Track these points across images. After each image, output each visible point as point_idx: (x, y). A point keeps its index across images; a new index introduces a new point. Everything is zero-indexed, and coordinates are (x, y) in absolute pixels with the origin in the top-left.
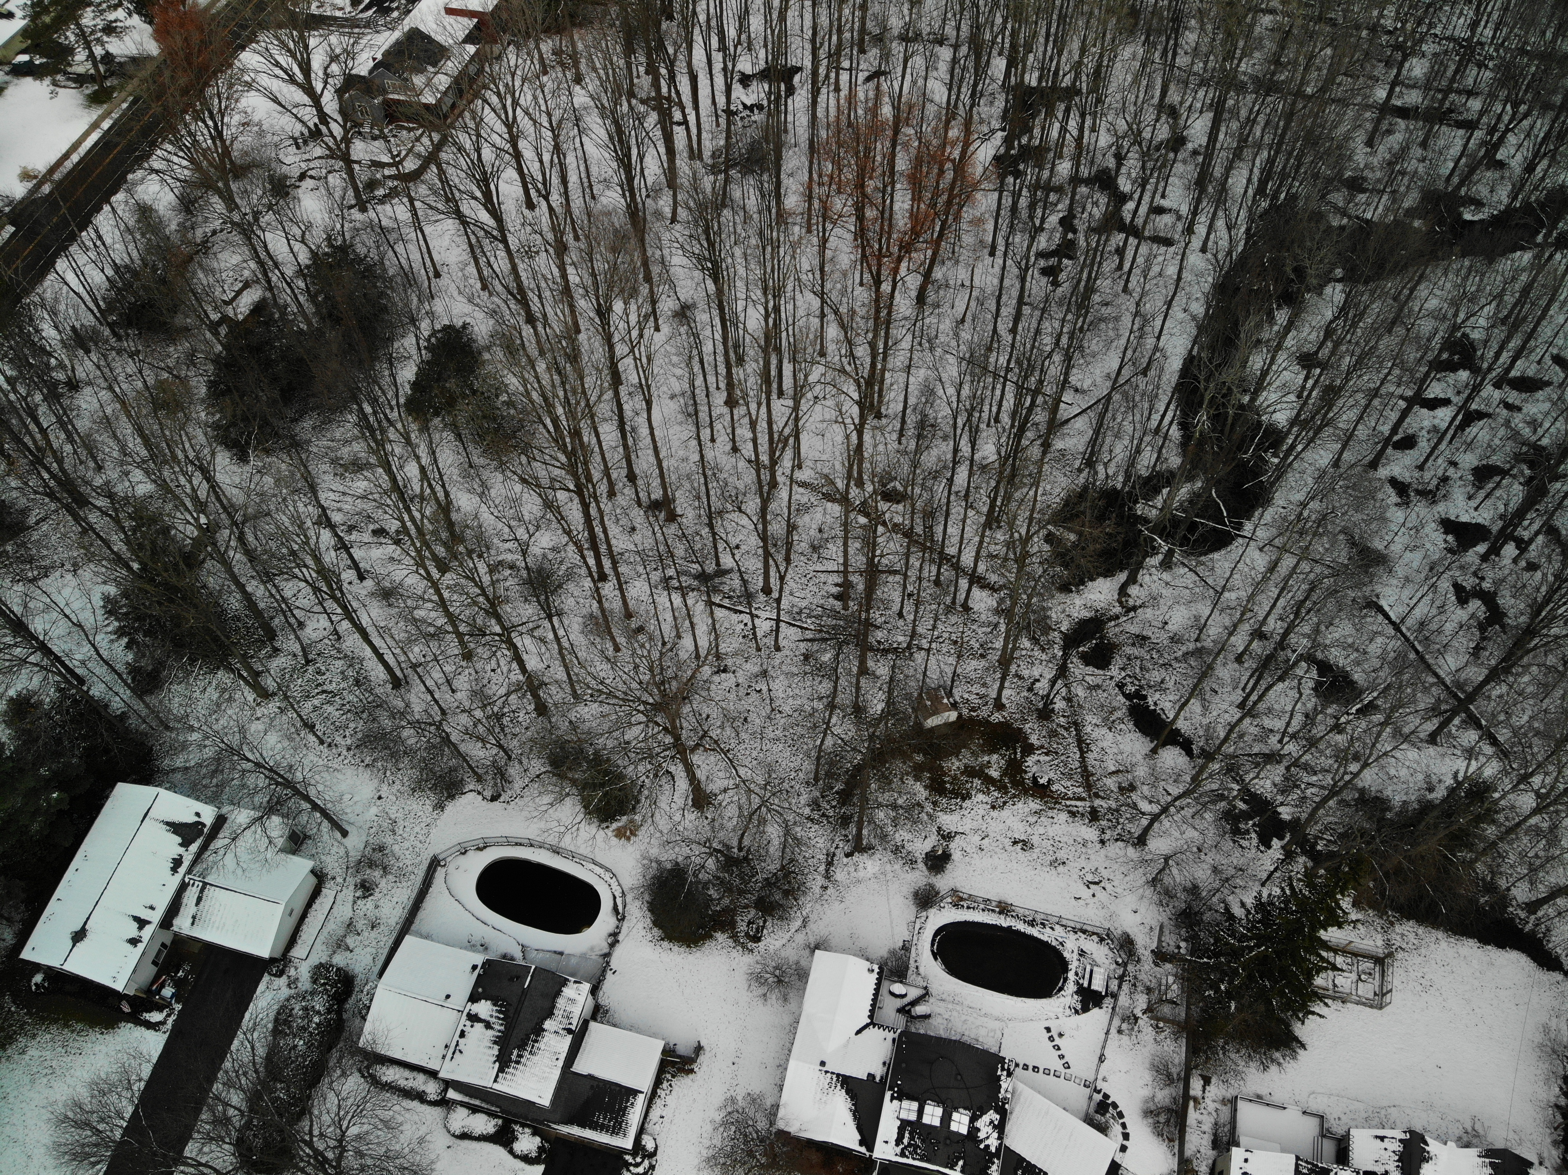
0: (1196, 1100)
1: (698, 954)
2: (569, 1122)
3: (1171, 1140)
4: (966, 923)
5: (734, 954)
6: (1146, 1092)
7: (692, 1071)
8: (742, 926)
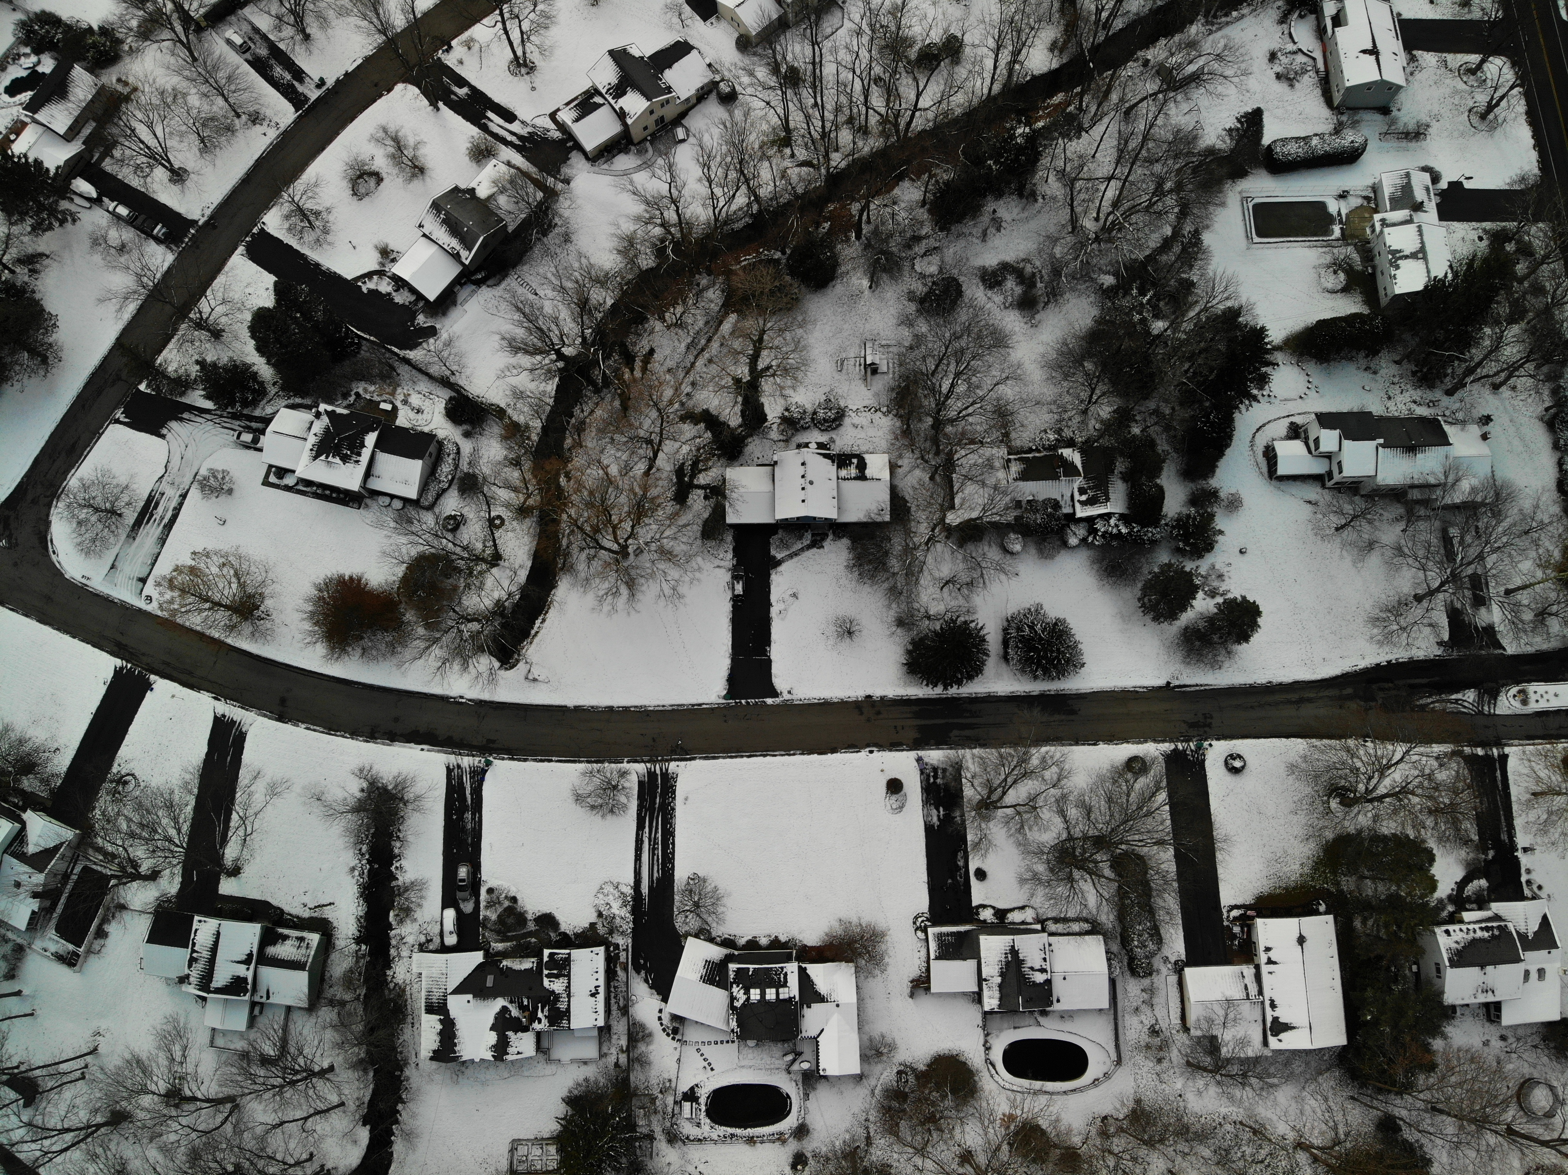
0: (622, 1051)
1: (932, 1053)
2: (967, 932)
3: (634, 1024)
4: (773, 1123)
5: (910, 1060)
6: (651, 1048)
7: (912, 982)
8: (911, 1079)
